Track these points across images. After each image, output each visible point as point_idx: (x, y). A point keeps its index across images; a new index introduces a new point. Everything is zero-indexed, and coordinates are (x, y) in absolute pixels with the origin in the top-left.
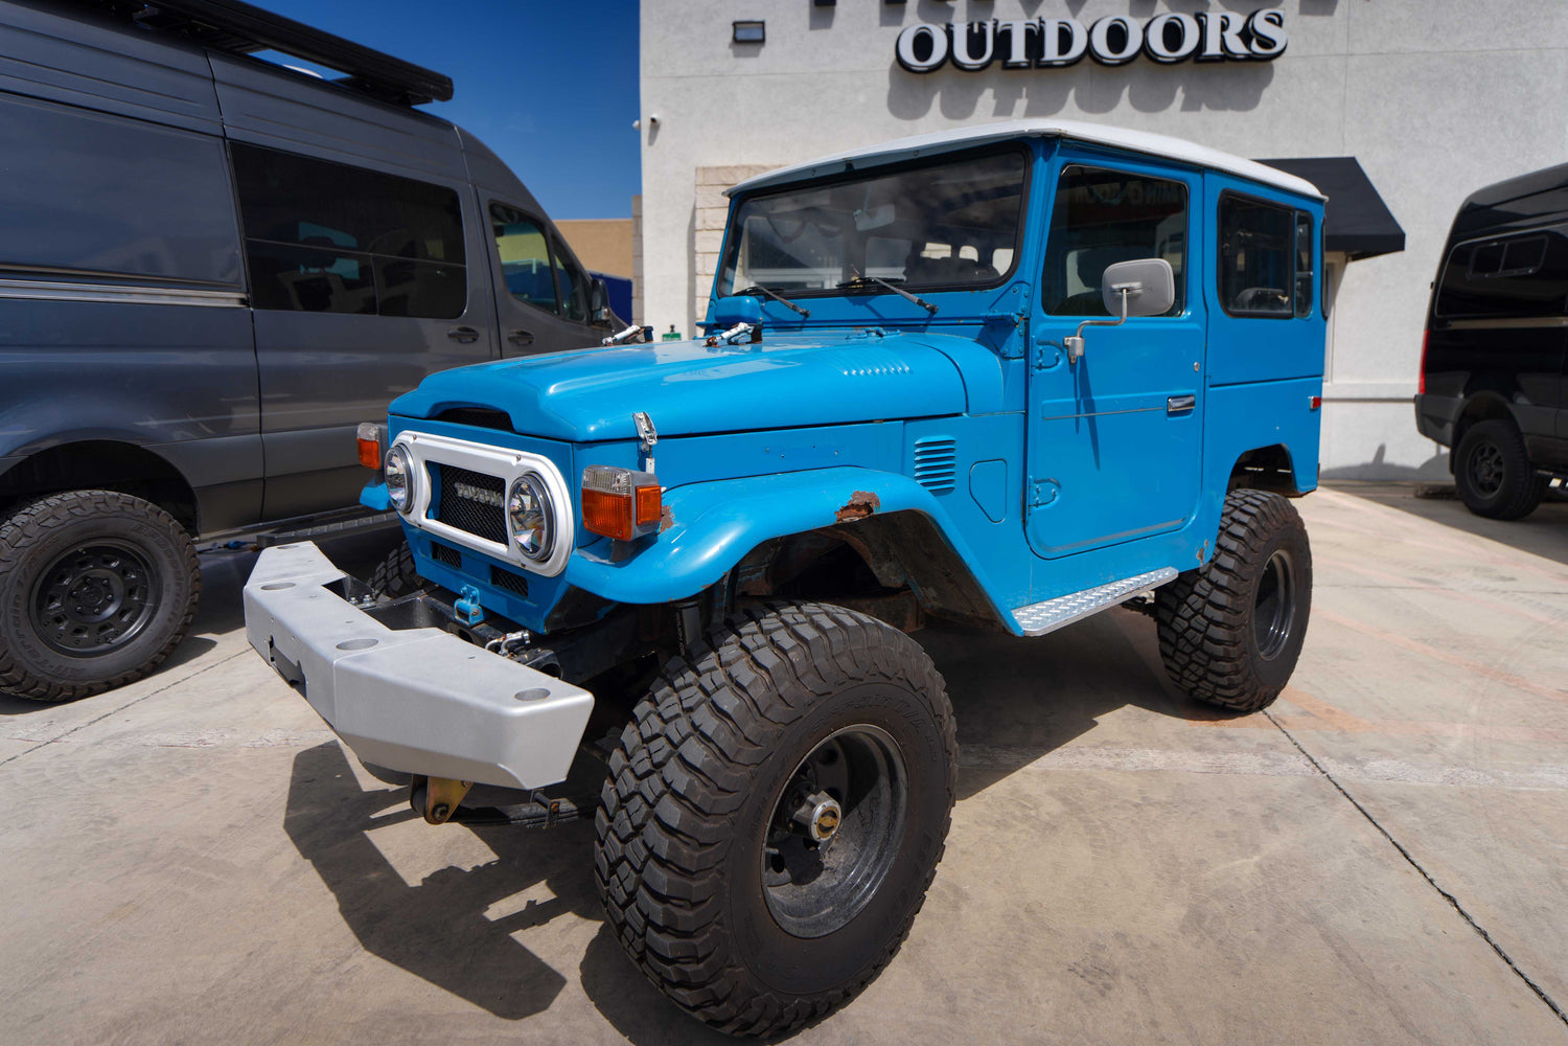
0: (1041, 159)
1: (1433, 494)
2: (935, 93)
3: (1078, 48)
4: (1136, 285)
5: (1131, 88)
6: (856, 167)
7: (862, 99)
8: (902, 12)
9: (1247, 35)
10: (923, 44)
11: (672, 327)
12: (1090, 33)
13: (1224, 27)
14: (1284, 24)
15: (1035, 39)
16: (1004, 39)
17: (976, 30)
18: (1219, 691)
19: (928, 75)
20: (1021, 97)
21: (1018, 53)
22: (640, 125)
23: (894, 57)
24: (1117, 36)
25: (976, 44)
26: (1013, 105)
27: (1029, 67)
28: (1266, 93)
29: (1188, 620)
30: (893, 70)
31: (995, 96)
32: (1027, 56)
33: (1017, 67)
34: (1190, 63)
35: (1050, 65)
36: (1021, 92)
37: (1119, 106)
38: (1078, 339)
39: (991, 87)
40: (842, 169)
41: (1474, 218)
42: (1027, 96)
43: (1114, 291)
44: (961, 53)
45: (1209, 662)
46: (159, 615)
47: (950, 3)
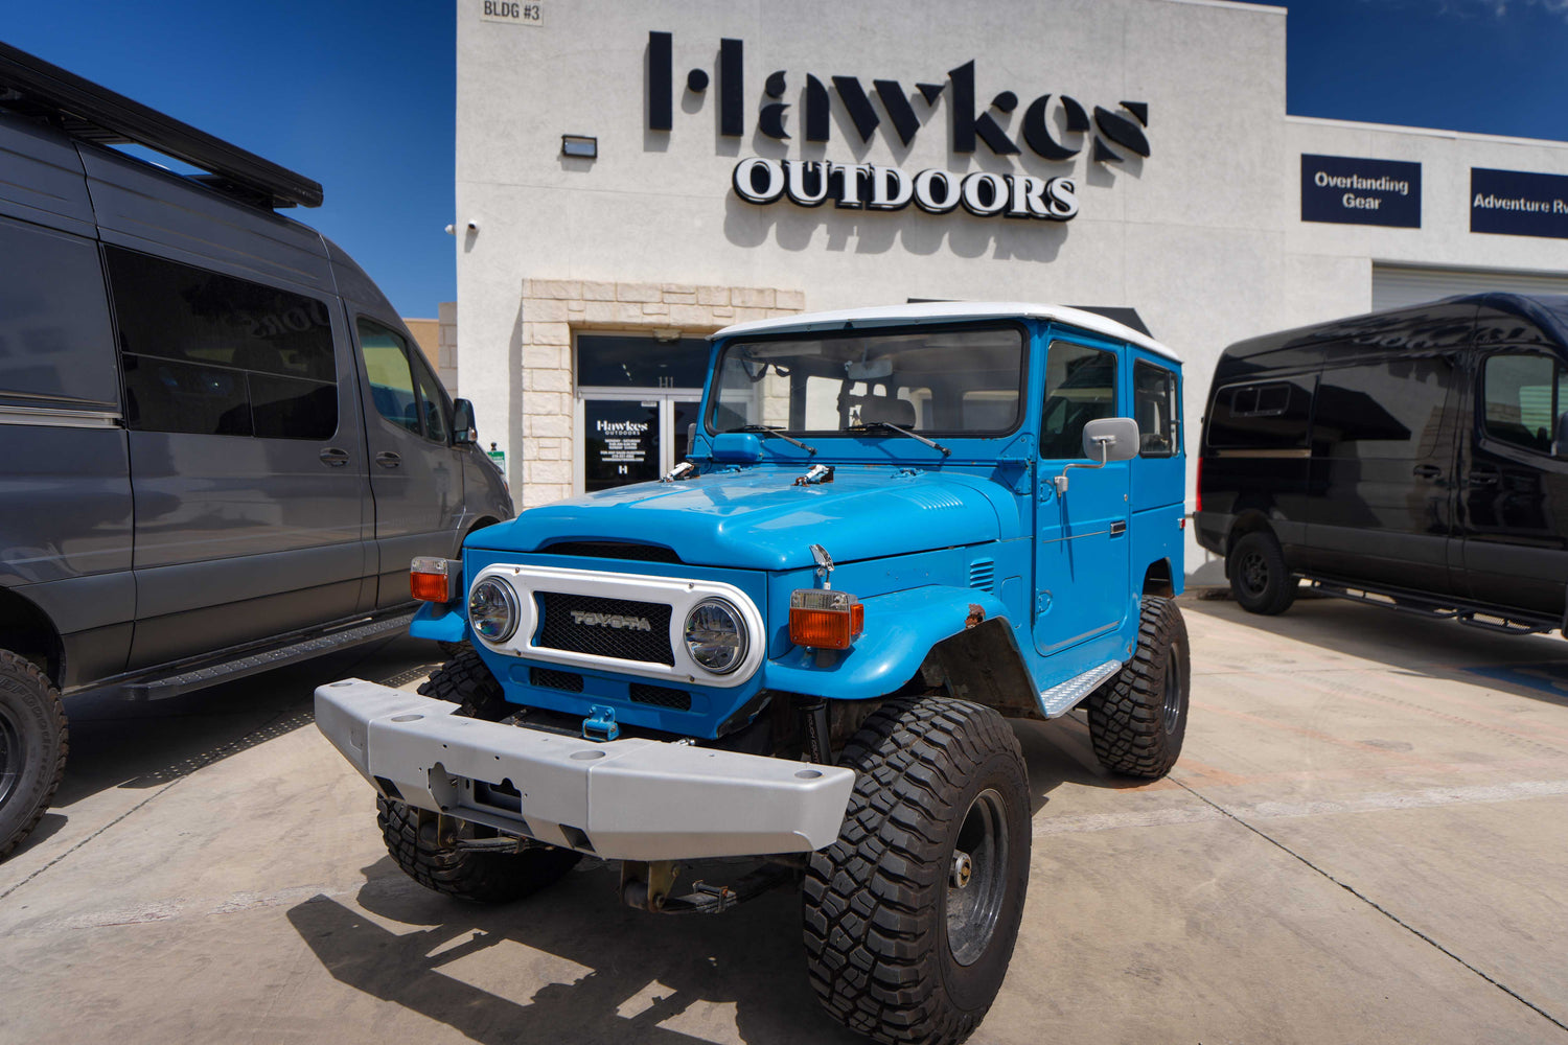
0: (1036, 336)
1: (1213, 596)
2: (770, 224)
3: (904, 195)
4: (1112, 437)
5: (950, 235)
6: (855, 326)
7: (698, 223)
8: (738, 144)
9: (1047, 198)
10: (760, 177)
11: (494, 445)
12: (915, 181)
13: (1028, 190)
14: (1075, 191)
15: (866, 184)
16: (837, 179)
17: (810, 169)
18: (1141, 761)
19: (764, 207)
20: (852, 234)
21: (851, 194)
22: (454, 230)
23: (731, 185)
24: (939, 188)
25: (811, 181)
26: (845, 240)
27: (860, 207)
28: (1063, 249)
29: (1117, 704)
30: (729, 199)
31: (828, 232)
32: (859, 197)
33: (849, 206)
34: (1001, 217)
35: (879, 208)
36: (853, 230)
37: (940, 250)
38: (1064, 478)
39: (824, 223)
40: (842, 327)
41: (1231, 366)
42: (858, 235)
43: (1094, 442)
44: (797, 188)
45: (1134, 738)
46: (23, 784)
47: (784, 141)
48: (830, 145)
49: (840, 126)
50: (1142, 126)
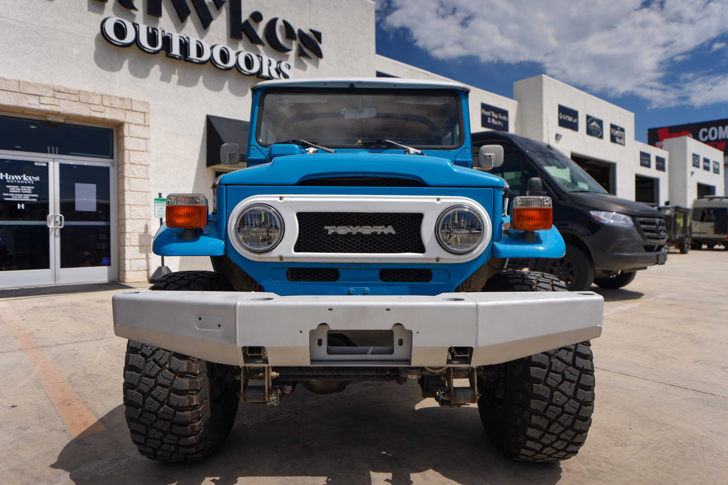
0: (464, 99)
2: (125, 60)
3: (206, 56)
4: (494, 154)
5: (229, 83)
6: (356, 86)
7: (76, 51)
8: (103, 7)
9: (279, 71)
10: (120, 30)
12: (212, 48)
13: (270, 65)
14: (291, 68)
15: (184, 46)
16: (167, 41)
17: (150, 31)
19: (120, 48)
20: (175, 74)
21: (176, 50)
23: (99, 30)
24: (224, 56)
25: (152, 38)
26: (171, 77)
27: (180, 59)
30: (97, 39)
31: (161, 70)
33: (174, 57)
34: (255, 77)
35: (191, 61)
36: (175, 71)
37: (224, 90)
39: (159, 64)
40: (347, 86)
42: (178, 74)
44: (144, 40)
47: (133, 11)
48: (161, 20)
49: (167, 10)
50: (318, 43)
